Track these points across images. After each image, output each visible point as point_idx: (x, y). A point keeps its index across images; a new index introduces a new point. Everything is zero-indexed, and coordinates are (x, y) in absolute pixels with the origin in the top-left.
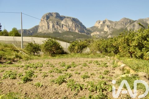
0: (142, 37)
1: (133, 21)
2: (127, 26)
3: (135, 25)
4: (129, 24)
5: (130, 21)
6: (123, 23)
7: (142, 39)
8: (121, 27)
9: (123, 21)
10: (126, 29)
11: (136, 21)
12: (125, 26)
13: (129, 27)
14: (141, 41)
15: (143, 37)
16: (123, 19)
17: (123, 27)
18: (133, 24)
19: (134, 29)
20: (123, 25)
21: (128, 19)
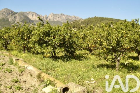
0: (43, 32)
1: (15, 13)
2: (8, 17)
3: (16, 17)
4: (11, 15)
5: (12, 12)
6: (4, 13)
7: (43, 35)
8: (2, 17)
9: (5, 12)
10: (8, 19)
11: (17, 13)
12: (7, 17)
13: (11, 18)
14: (42, 36)
15: (45, 32)
16: (4, 9)
17: (4, 17)
18: (14, 15)
19: (15, 21)
20: (5, 15)
21: (10, 10)
